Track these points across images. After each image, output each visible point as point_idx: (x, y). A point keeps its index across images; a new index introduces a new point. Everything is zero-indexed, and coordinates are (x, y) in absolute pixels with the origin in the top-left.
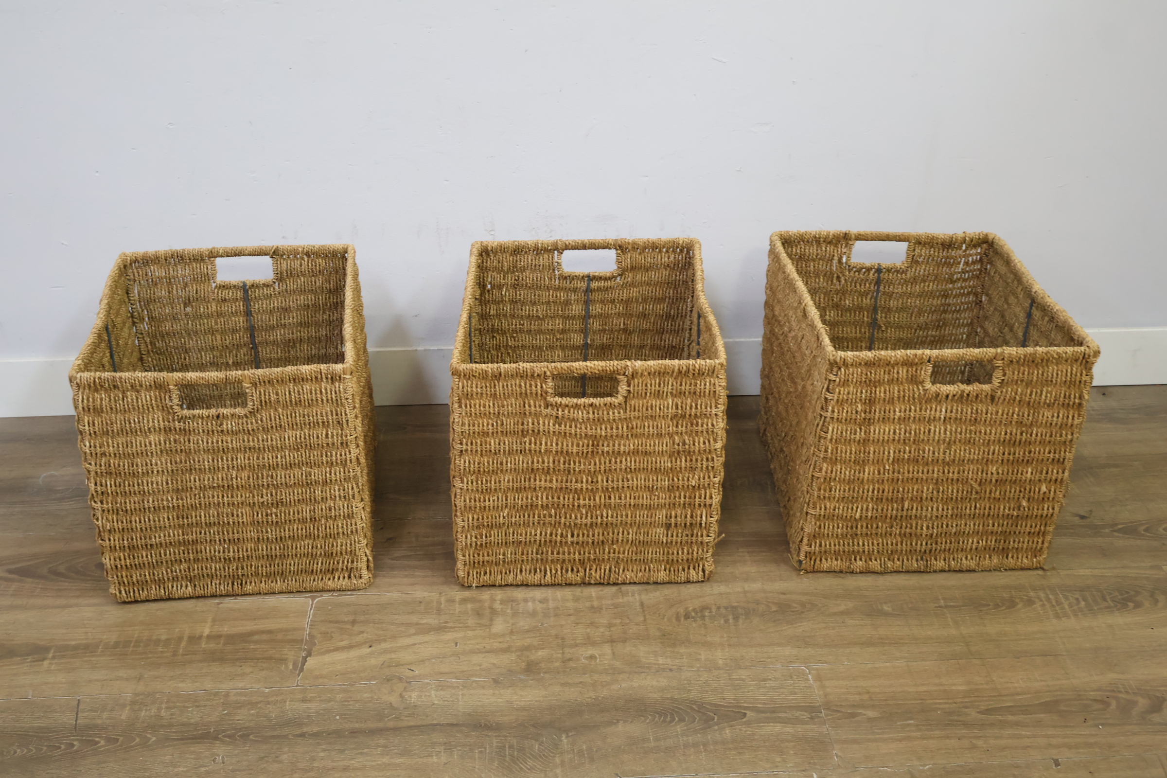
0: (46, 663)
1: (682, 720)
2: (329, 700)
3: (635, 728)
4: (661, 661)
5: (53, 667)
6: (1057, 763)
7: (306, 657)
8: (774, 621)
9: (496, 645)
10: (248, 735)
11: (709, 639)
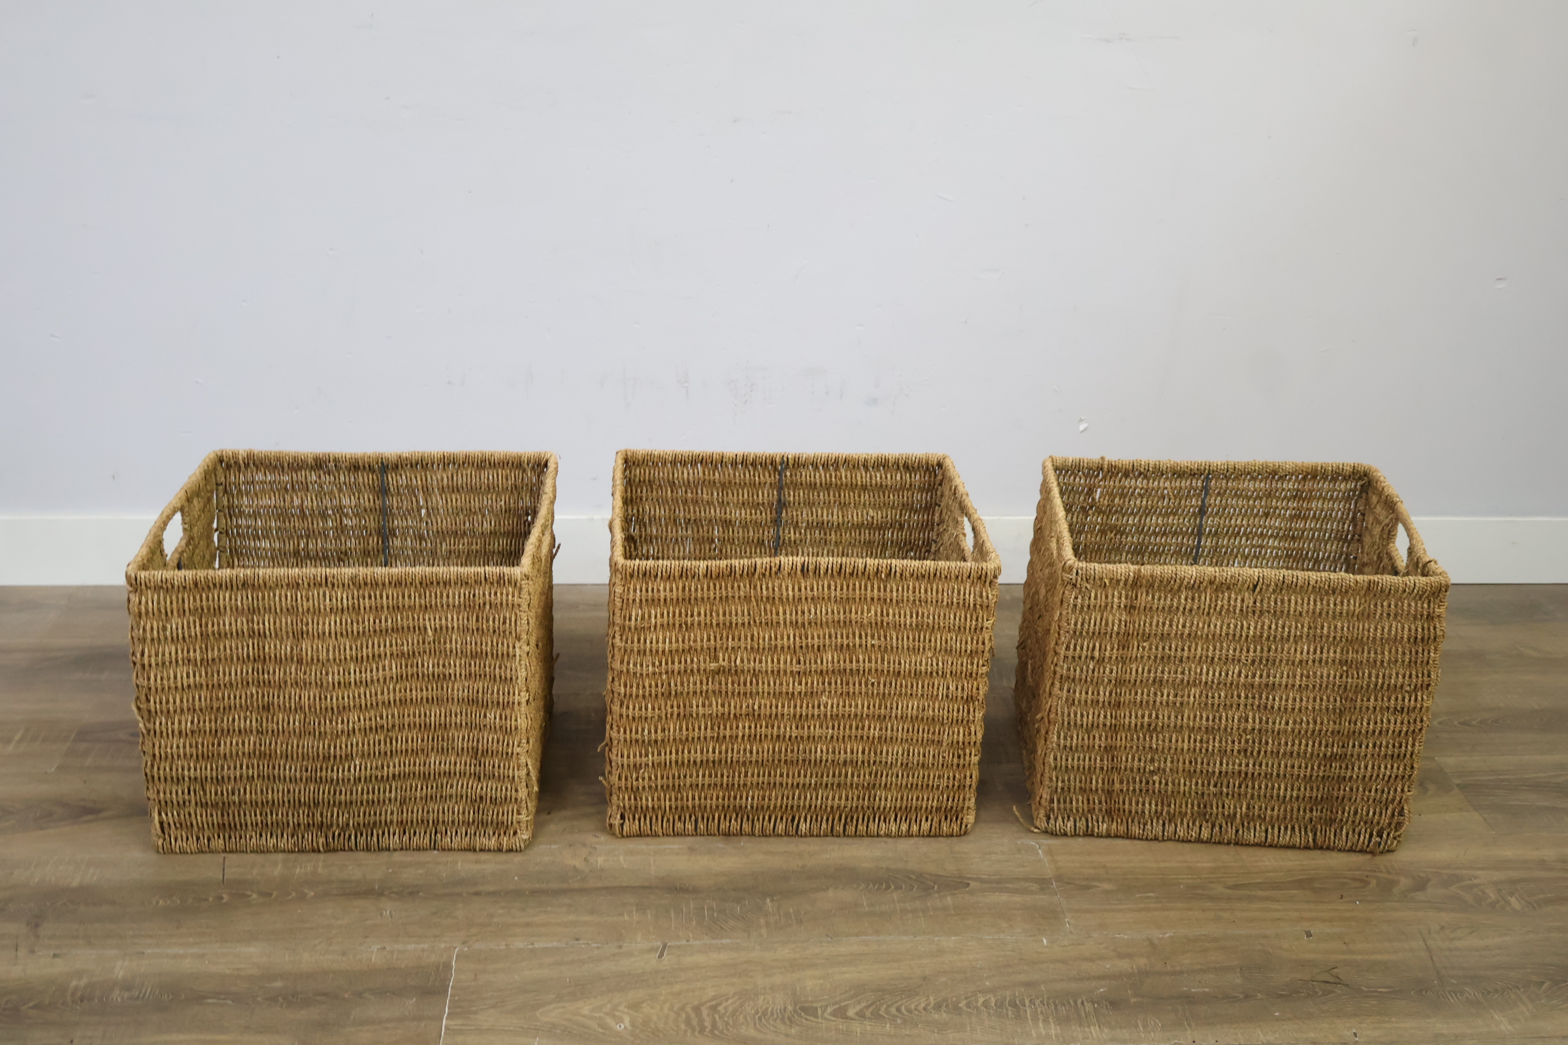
3: (847, 895)
6: (1309, 934)
10: (418, 892)
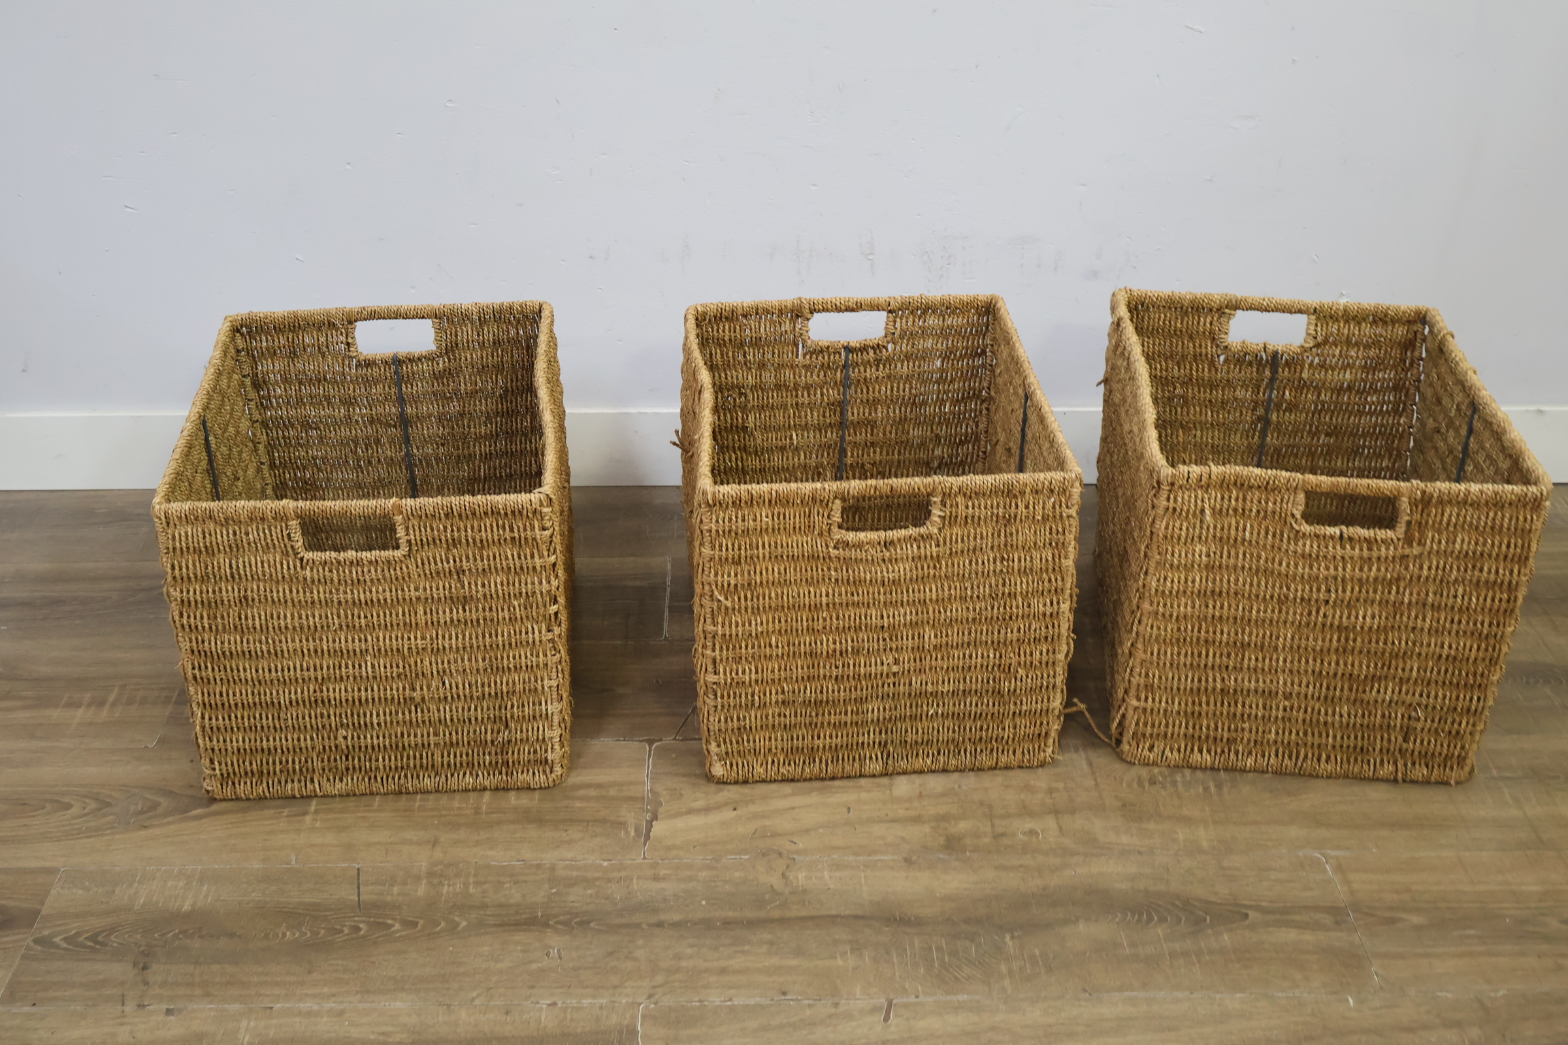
0: (308, 818)
1: (1163, 920)
2: (690, 879)
3: (1101, 930)
4: (1125, 839)
5: (318, 824)
7: (652, 821)
8: (1271, 792)
9: (901, 812)
10: (589, 923)
11: (1185, 812)
